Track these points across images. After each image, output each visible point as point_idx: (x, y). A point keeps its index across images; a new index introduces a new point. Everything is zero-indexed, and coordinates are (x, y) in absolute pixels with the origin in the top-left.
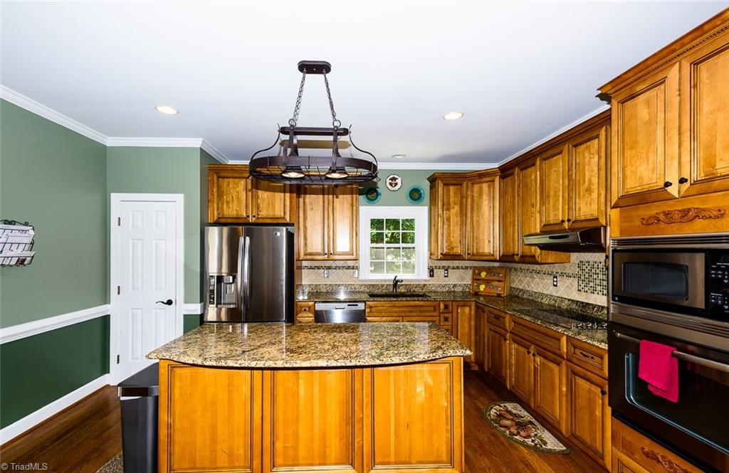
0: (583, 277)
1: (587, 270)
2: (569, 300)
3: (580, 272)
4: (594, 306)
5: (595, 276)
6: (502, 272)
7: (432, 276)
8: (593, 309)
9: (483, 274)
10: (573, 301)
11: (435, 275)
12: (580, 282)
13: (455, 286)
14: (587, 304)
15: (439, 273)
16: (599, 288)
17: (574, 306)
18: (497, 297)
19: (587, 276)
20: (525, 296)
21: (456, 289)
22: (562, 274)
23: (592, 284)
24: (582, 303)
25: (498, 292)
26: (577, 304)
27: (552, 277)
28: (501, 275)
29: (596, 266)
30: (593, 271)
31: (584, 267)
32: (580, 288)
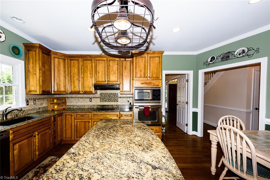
0: (102, 98)
1: (103, 96)
2: (97, 105)
3: (101, 96)
4: (106, 105)
5: (106, 97)
6: (64, 99)
7: (28, 104)
8: (106, 106)
9: (55, 101)
10: (98, 105)
11: (29, 104)
12: (101, 99)
13: (39, 108)
14: (104, 105)
15: (31, 103)
16: (107, 100)
17: (99, 107)
18: (63, 110)
19: (103, 97)
20: (75, 107)
21: (40, 110)
22: (94, 98)
23: (105, 99)
24: (102, 105)
25: (64, 108)
26: (100, 106)
27: (89, 99)
28: (64, 100)
29: (106, 94)
30: (106, 96)
31: (102, 95)
32: (101, 101)
